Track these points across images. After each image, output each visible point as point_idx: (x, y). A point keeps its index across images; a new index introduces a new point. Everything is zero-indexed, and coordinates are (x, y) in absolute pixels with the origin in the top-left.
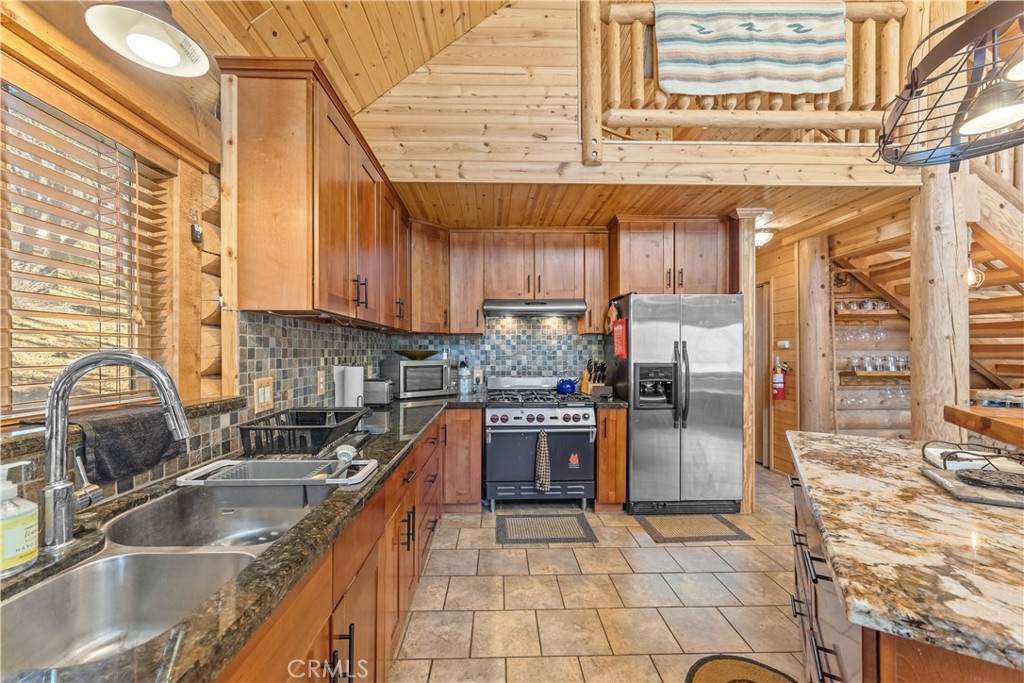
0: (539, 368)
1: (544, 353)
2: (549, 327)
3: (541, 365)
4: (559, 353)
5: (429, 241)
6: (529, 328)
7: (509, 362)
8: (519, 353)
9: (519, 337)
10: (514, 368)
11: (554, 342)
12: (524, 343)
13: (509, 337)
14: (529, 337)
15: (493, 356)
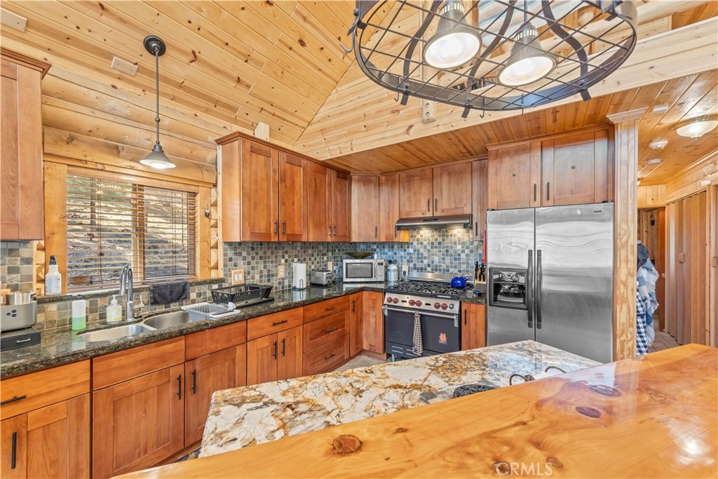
0: (447, 266)
1: (451, 255)
2: (455, 235)
3: (449, 264)
4: (463, 255)
5: (364, 185)
6: (440, 236)
7: (426, 262)
8: (433, 255)
9: (432, 243)
10: (429, 266)
11: (459, 247)
12: (436, 248)
13: (425, 243)
14: (440, 243)
15: (415, 256)
